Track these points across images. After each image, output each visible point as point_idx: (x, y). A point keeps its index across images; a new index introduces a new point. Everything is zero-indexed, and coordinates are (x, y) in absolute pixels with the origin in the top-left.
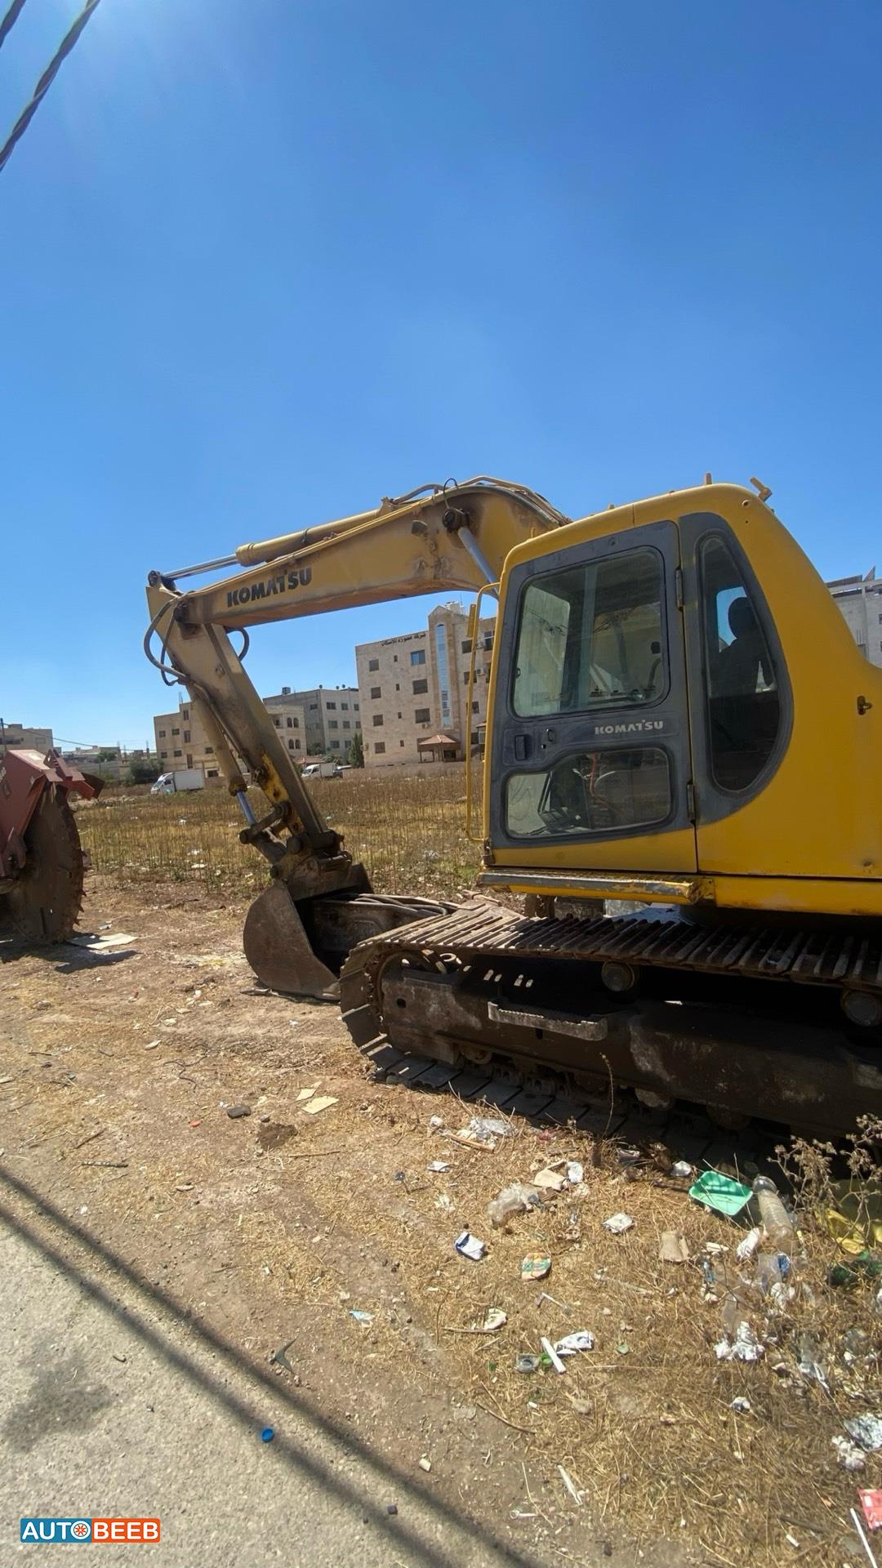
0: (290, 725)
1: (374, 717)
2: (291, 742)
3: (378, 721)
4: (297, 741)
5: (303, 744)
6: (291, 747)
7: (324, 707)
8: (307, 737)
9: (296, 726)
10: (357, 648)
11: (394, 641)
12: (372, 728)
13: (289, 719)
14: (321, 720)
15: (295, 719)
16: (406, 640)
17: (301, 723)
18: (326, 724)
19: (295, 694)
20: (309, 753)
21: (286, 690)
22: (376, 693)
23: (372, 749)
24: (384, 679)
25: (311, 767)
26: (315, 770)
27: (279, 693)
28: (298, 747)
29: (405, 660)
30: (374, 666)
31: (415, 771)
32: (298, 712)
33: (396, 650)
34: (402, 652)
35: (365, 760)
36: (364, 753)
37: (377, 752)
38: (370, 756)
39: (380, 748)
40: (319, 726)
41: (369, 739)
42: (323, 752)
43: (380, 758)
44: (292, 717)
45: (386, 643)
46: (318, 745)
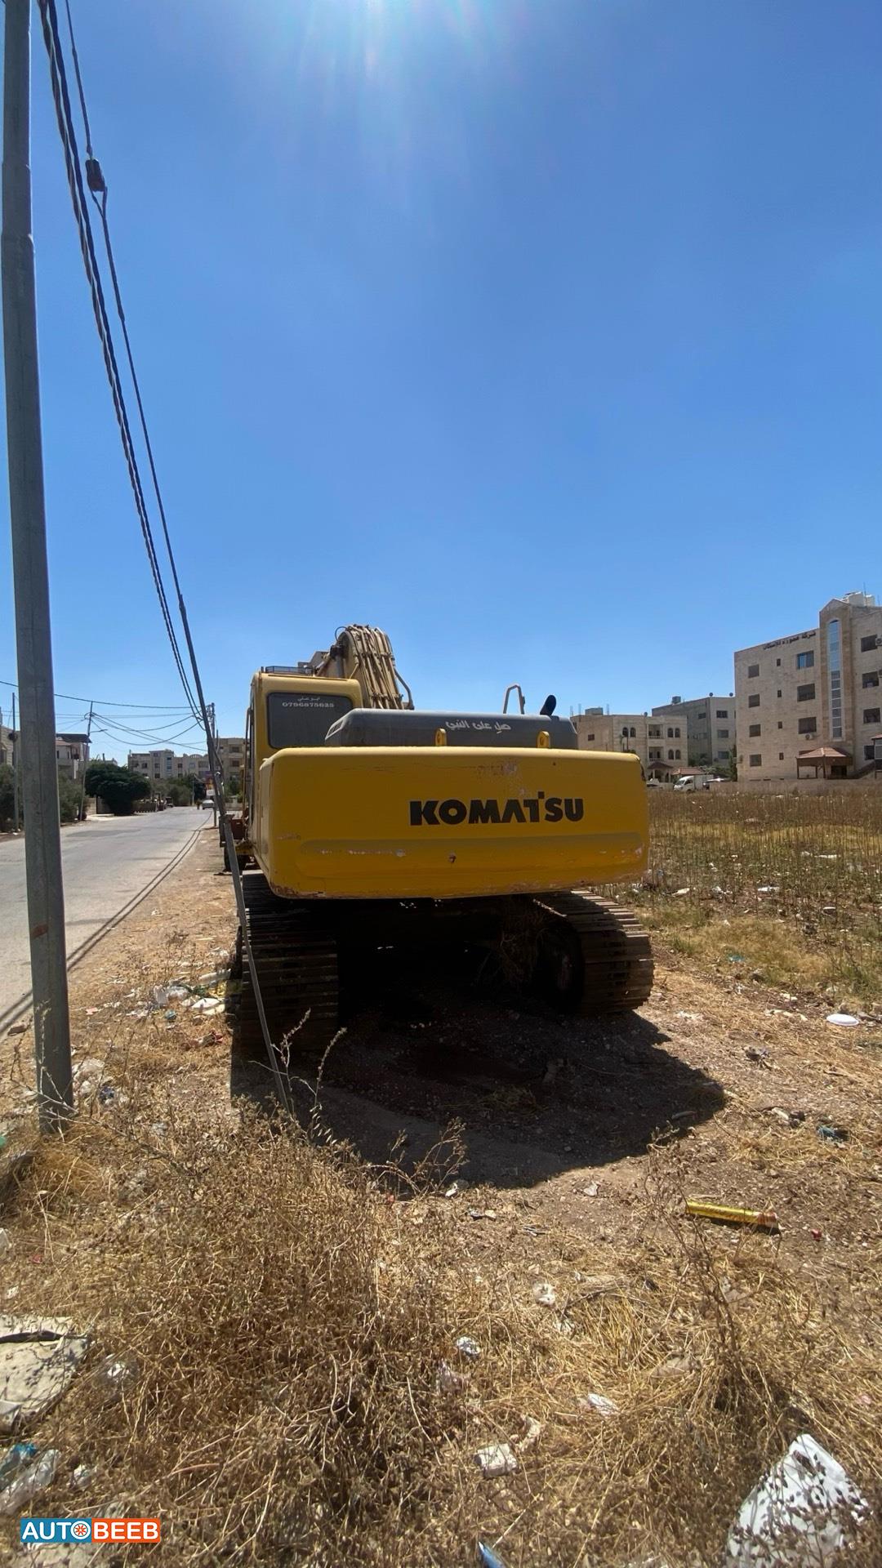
0: (670, 735)
1: (751, 727)
2: (671, 752)
3: (755, 731)
4: (678, 752)
5: (685, 755)
6: (671, 757)
7: (714, 715)
8: (689, 747)
9: (678, 735)
10: (736, 654)
11: (777, 643)
12: (748, 738)
13: (670, 730)
14: (709, 729)
15: (677, 729)
16: (791, 641)
17: (684, 734)
18: (714, 734)
19: (684, 703)
20: (692, 763)
21: (676, 699)
22: (754, 701)
23: (747, 761)
24: (764, 685)
25: (685, 779)
26: (688, 782)
27: (669, 702)
28: (678, 757)
29: (790, 662)
30: (754, 672)
31: (792, 787)
32: (681, 723)
33: (779, 653)
34: (788, 655)
35: (738, 774)
36: (738, 766)
37: (752, 765)
38: (744, 770)
39: (756, 760)
40: (707, 736)
41: (745, 751)
42: (709, 763)
43: (756, 772)
44: (674, 727)
45: (769, 646)
46: (703, 756)
